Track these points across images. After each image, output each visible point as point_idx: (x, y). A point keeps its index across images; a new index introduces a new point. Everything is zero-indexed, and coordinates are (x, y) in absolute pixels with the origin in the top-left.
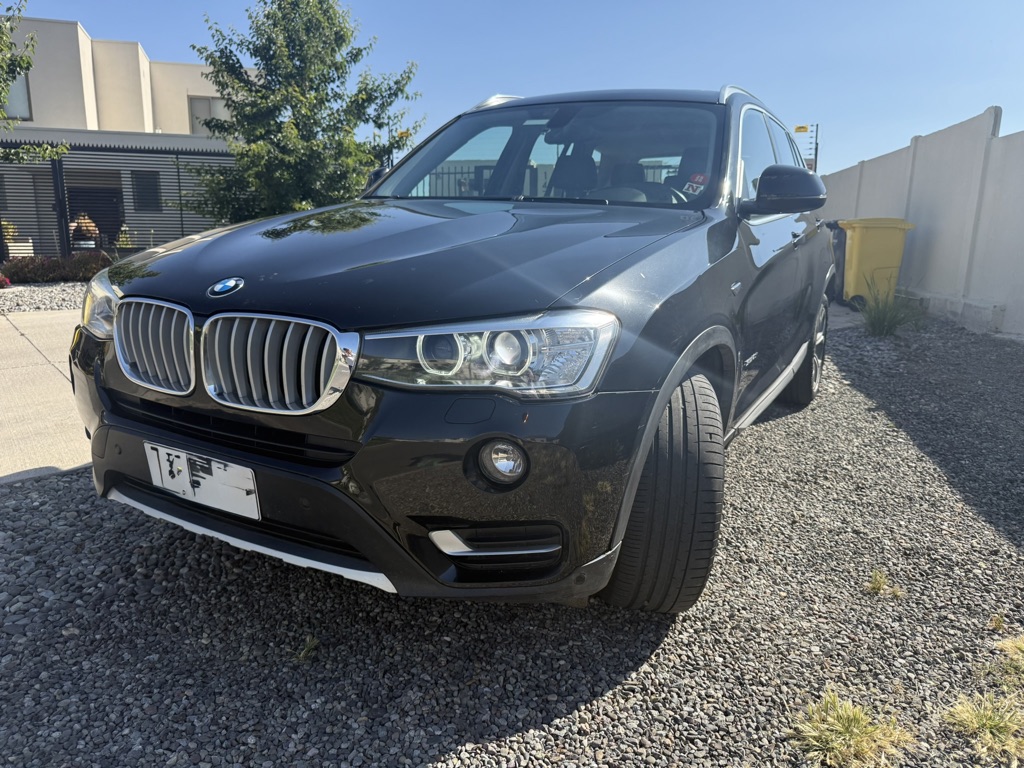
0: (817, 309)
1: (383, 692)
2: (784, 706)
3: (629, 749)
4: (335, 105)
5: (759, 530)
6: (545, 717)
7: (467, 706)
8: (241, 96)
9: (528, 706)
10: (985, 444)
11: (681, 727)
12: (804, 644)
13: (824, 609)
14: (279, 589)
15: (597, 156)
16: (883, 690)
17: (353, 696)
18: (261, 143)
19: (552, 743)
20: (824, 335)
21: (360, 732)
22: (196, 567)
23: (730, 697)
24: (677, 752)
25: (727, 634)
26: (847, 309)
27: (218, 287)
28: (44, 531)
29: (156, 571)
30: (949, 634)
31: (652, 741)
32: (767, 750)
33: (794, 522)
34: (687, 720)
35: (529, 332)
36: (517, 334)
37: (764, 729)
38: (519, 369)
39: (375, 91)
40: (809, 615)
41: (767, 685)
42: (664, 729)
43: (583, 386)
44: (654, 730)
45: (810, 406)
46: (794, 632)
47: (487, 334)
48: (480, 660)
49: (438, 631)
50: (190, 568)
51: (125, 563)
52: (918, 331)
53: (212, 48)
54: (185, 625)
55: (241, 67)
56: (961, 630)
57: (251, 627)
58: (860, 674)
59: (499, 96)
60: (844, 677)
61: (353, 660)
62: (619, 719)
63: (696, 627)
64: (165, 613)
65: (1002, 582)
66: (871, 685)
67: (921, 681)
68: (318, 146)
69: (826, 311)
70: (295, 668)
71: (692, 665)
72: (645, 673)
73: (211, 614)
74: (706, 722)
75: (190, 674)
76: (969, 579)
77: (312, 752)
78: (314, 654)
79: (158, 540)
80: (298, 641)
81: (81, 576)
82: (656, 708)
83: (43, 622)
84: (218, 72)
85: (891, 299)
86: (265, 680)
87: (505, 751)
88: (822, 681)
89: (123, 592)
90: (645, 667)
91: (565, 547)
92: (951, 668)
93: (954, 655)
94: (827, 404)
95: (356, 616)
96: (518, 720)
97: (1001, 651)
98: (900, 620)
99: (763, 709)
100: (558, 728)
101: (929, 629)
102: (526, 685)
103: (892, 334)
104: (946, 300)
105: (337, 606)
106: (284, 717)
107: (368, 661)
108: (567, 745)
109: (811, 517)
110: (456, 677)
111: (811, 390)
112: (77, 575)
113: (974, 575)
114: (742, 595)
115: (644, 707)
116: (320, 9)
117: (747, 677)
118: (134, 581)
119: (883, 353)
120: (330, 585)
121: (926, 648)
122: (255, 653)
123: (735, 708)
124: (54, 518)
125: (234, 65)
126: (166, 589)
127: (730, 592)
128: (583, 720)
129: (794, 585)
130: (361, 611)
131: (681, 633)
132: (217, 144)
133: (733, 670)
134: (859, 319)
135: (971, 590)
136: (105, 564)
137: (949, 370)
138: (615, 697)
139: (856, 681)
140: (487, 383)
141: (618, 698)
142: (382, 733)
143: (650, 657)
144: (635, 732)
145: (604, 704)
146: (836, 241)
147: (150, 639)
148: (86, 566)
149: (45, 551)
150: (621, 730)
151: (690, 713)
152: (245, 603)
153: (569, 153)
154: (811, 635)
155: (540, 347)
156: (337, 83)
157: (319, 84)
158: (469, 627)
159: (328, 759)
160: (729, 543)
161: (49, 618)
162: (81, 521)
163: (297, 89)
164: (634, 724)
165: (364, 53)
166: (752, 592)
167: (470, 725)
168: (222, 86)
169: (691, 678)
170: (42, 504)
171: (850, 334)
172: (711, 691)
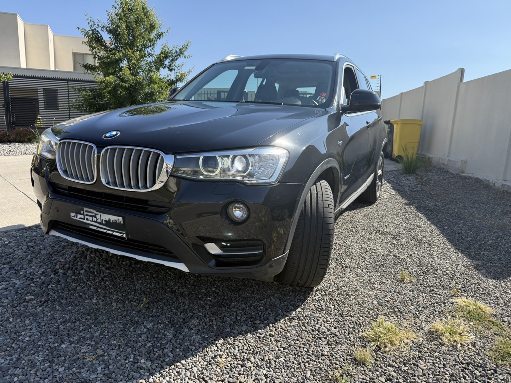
0: (378, 158)
1: (180, 320)
2: (361, 325)
3: (292, 342)
4: (149, 59)
5: (351, 255)
6: (255, 328)
7: (219, 325)
8: (102, 54)
9: (246, 325)
10: (454, 221)
11: (315, 333)
12: (370, 301)
13: (379, 287)
14: (129, 279)
15: (277, 86)
16: (404, 318)
17: (167, 322)
18: (111, 76)
19: (258, 340)
20: (382, 171)
21: (171, 336)
22: (88, 270)
23: (337, 322)
24: (313, 343)
25: (336, 296)
26: (394, 162)
27: (108, 135)
28: (12, 255)
29: (69, 272)
30: (434, 297)
31: (302, 338)
32: (353, 341)
33: (367, 251)
34: (318, 330)
35: (249, 155)
36: (244, 156)
37: (352, 333)
38: (244, 172)
39: (169, 53)
40: (373, 289)
41: (353, 317)
42: (308, 334)
43: (273, 179)
44: (303, 334)
45: (376, 204)
46: (366, 296)
47: (231, 156)
48: (225, 307)
49: (205, 295)
50: (85, 270)
51: (54, 268)
52: (427, 172)
53: (88, 29)
54: (85, 294)
55: (102, 39)
56: (440, 295)
57: (116, 295)
58: (394, 312)
59: (231, 56)
60: (387, 313)
61: (166, 308)
62: (288, 330)
63: (322, 294)
64: (75, 289)
65: (458, 276)
66: (399, 316)
67: (421, 315)
68: (140, 79)
69: (383, 160)
70: (139, 312)
71: (320, 309)
72: (299, 312)
73: (97, 290)
74: (326, 331)
75: (89, 315)
76: (444, 275)
77: (149, 344)
78: (147, 306)
79: (69, 258)
80: (139, 301)
81: (32, 274)
82: (305, 326)
83: (16, 293)
84: (91, 41)
85: (414, 157)
86: (125, 316)
87: (237, 343)
88: (377, 315)
89: (54, 281)
90: (299, 309)
91: (265, 251)
92: (434, 310)
93: (436, 304)
94: (383, 203)
95: (166, 290)
96: (242, 331)
97: (456, 303)
98: (413, 291)
99: (351, 326)
100: (260, 334)
101: (425, 295)
102: (246, 316)
103: (415, 173)
104: (440, 158)
105: (157, 286)
106: (135, 331)
107: (173, 308)
108: (264, 340)
109: (374, 250)
110: (214, 314)
111: (376, 196)
112: (31, 273)
113: (446, 273)
114: (343, 281)
115: (299, 325)
116: (143, 12)
117: (345, 313)
118: (59, 276)
119: (409, 181)
120: (153, 277)
121: (423, 302)
122: (119, 306)
123: (339, 326)
124: (16, 249)
125: (99, 37)
126: (74, 279)
127: (337, 279)
128: (271, 331)
129: (366, 277)
130: (169, 288)
131: (315, 296)
132: (89, 76)
133: (339, 311)
134: (400, 166)
135: (445, 279)
136: (44, 269)
137: (440, 189)
138: (286, 321)
139: (392, 315)
140: (231, 177)
141: (287, 321)
142: (181, 337)
143: (301, 306)
144: (295, 335)
145: (281, 324)
146: (389, 130)
147: (69, 300)
148: (35, 269)
149: (14, 263)
150: (289, 334)
151: (319, 328)
152: (113, 285)
153: (264, 83)
154: (373, 297)
155: (254, 163)
156: (150, 48)
157: (141, 49)
158: (219, 294)
159: (156, 348)
160: (337, 260)
161: (19, 292)
162: (30, 250)
163: (130, 50)
164: (295, 332)
165: (164, 35)
166: (347, 280)
167: (221, 333)
168: (93, 48)
169: (320, 314)
170: (10, 243)
171: (395, 173)
172: (329, 319)
